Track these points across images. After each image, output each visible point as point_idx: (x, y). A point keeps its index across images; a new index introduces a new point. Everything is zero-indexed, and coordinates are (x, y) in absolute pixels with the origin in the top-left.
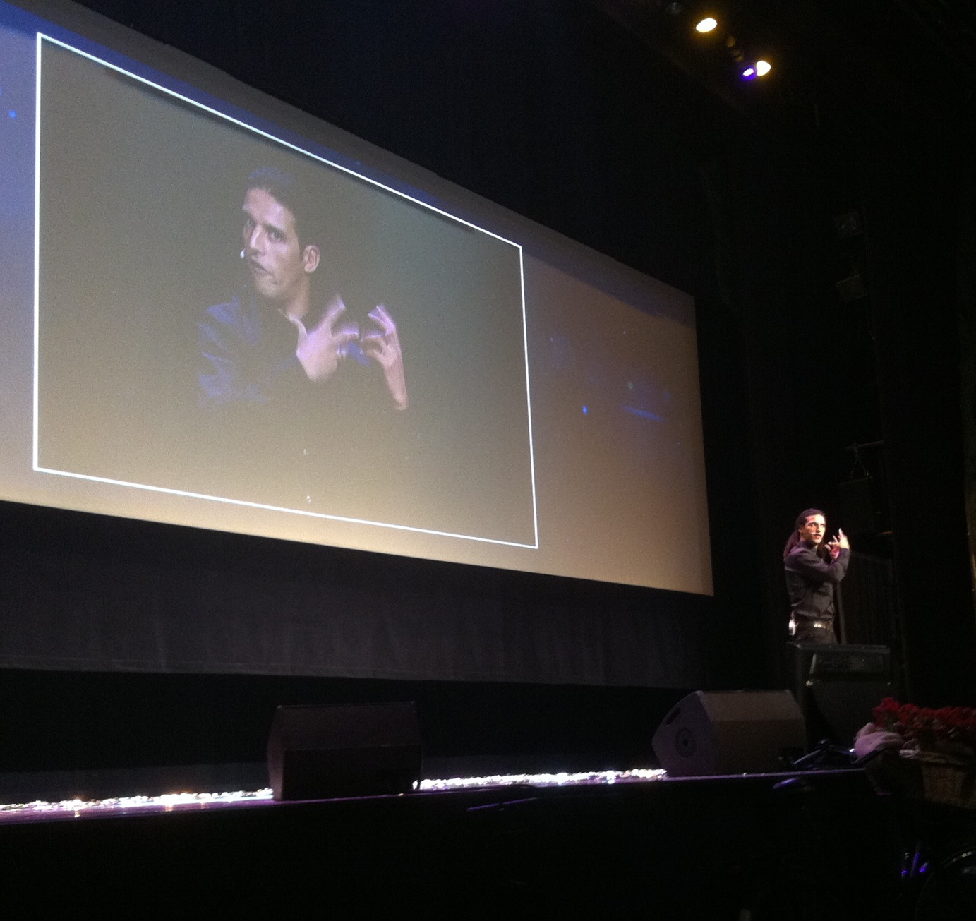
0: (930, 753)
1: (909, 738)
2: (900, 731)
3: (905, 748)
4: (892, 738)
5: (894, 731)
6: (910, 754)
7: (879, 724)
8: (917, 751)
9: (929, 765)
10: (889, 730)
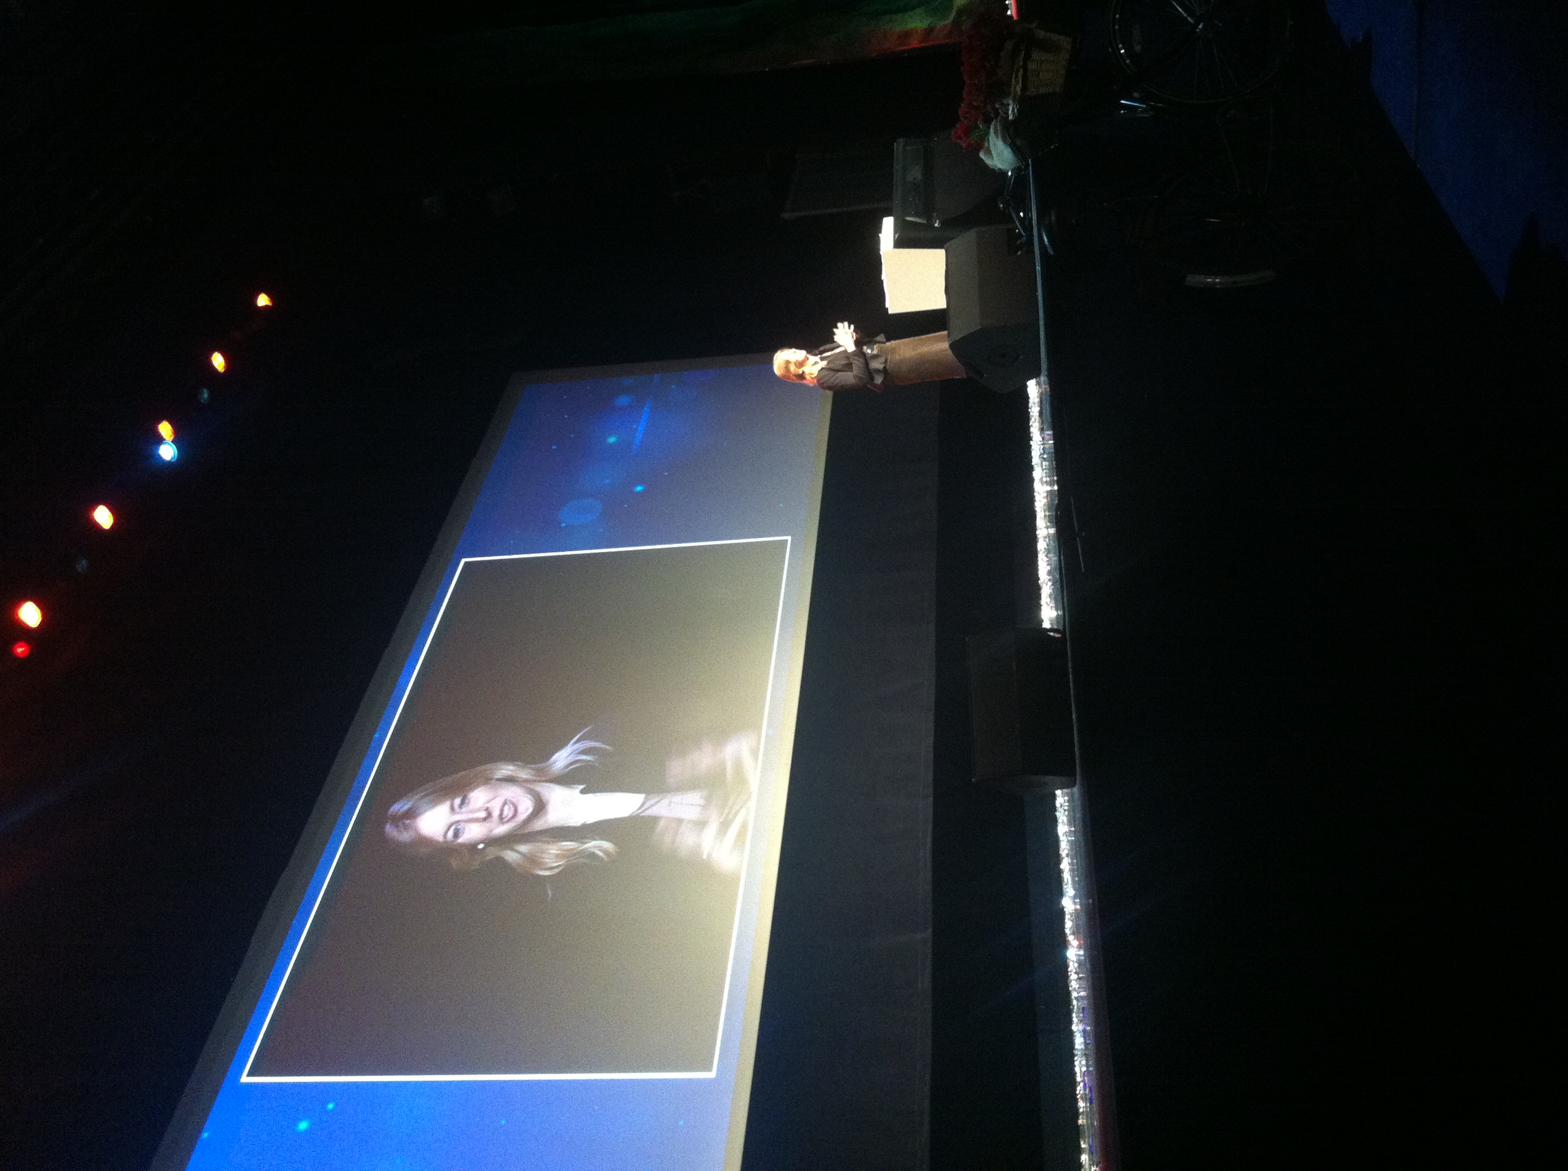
0: (1013, 87)
1: (996, 111)
2: (988, 121)
3: (1007, 114)
4: (996, 127)
5: (990, 128)
6: (1013, 110)
7: (980, 144)
8: (1011, 102)
9: (1024, 88)
10: (988, 134)
